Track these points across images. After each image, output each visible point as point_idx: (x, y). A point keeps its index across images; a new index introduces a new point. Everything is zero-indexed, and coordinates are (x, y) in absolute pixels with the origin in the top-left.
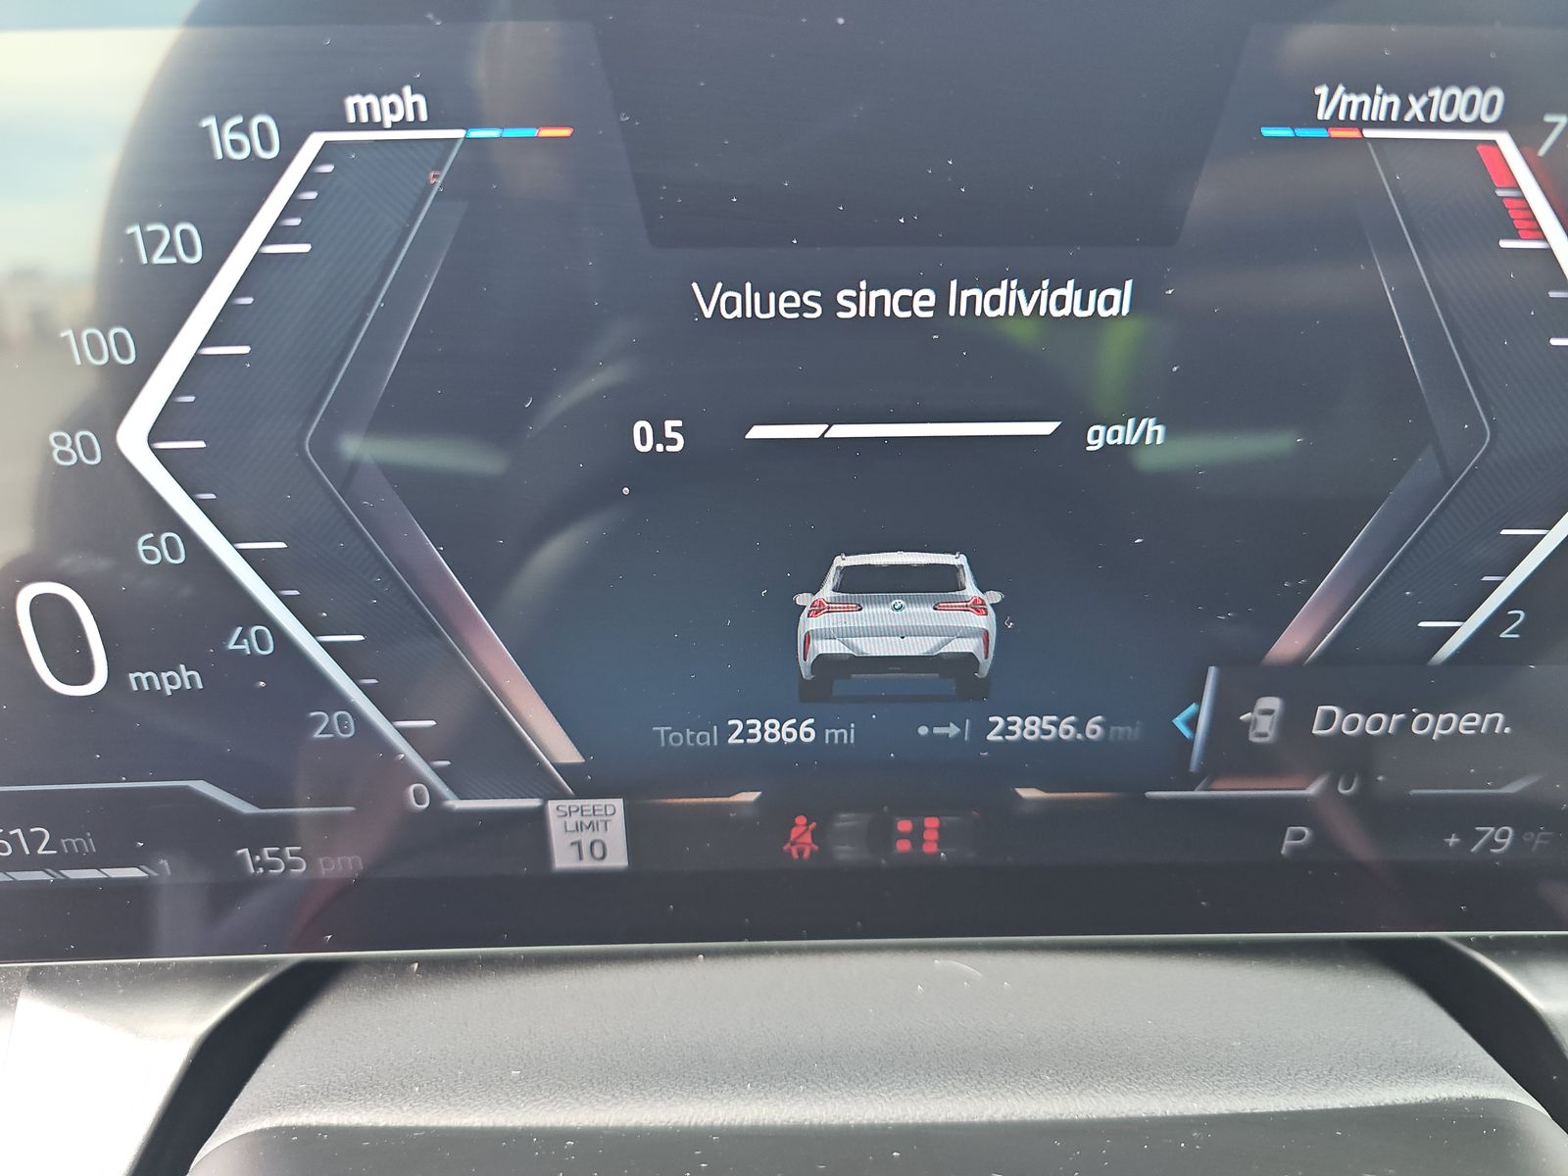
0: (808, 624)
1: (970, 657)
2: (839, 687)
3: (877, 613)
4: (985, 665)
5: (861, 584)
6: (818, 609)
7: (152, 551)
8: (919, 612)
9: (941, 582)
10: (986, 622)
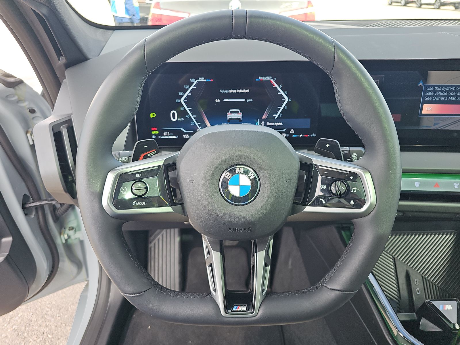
0: (228, 115)
1: (240, 119)
2: (231, 121)
3: (233, 114)
4: (241, 119)
5: (232, 112)
6: (229, 114)
7: (182, 109)
8: (236, 114)
9: (238, 112)
10: (241, 115)
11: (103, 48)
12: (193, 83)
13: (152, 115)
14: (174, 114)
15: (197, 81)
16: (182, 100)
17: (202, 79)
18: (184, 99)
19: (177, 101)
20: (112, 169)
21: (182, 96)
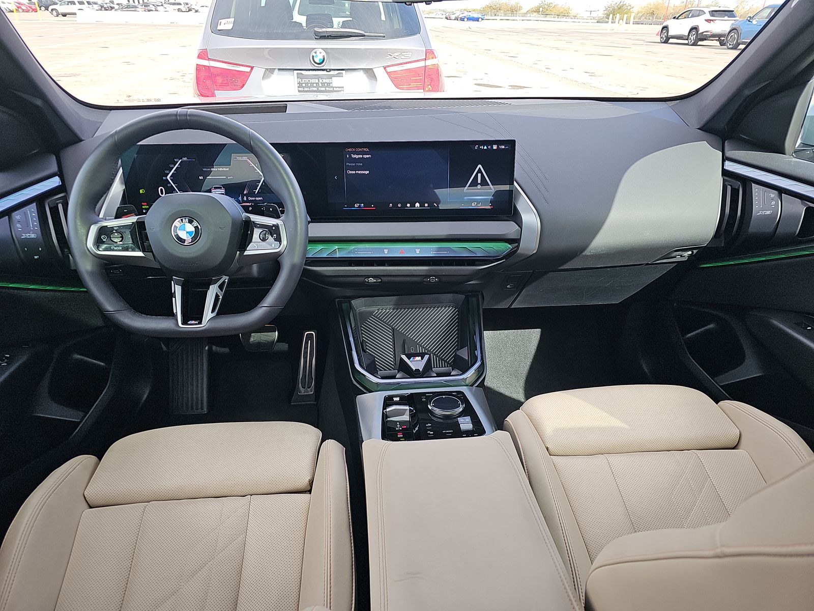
7: (168, 185)
11: (98, 129)
12: (177, 162)
13: (141, 191)
14: (161, 190)
15: (180, 160)
16: (168, 177)
17: (185, 159)
18: (170, 177)
19: (164, 178)
20: (96, 223)
21: (168, 174)
